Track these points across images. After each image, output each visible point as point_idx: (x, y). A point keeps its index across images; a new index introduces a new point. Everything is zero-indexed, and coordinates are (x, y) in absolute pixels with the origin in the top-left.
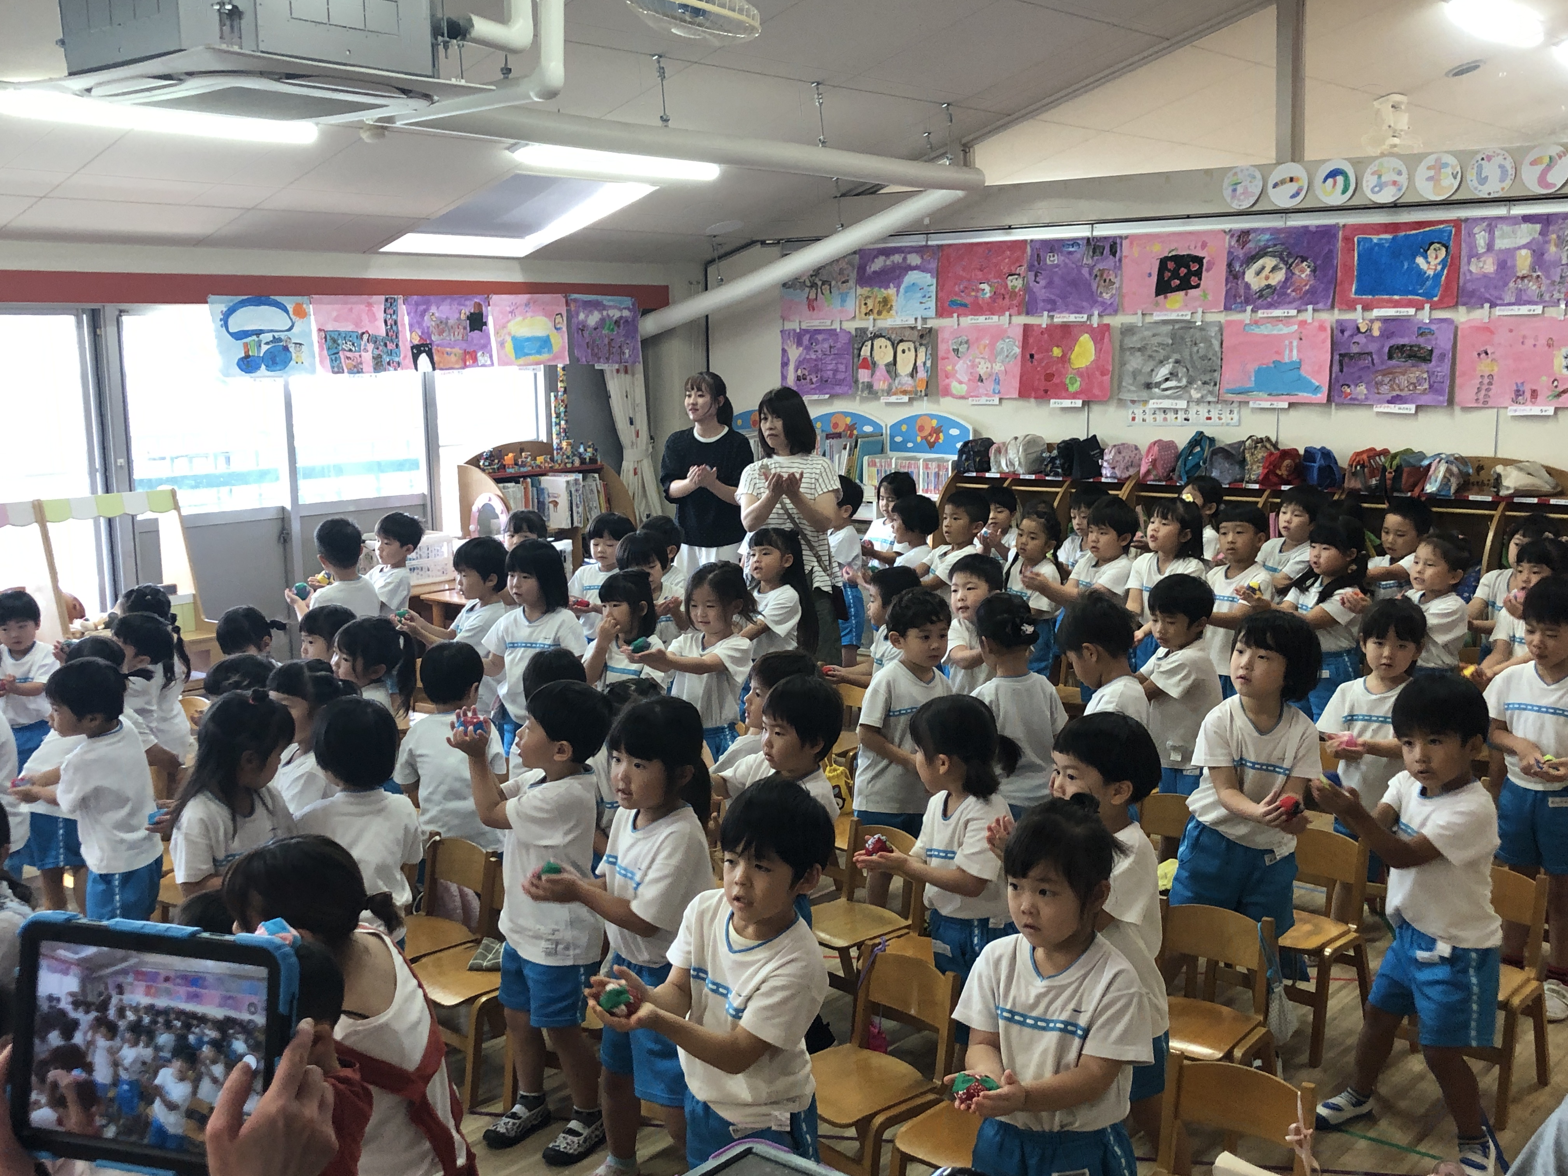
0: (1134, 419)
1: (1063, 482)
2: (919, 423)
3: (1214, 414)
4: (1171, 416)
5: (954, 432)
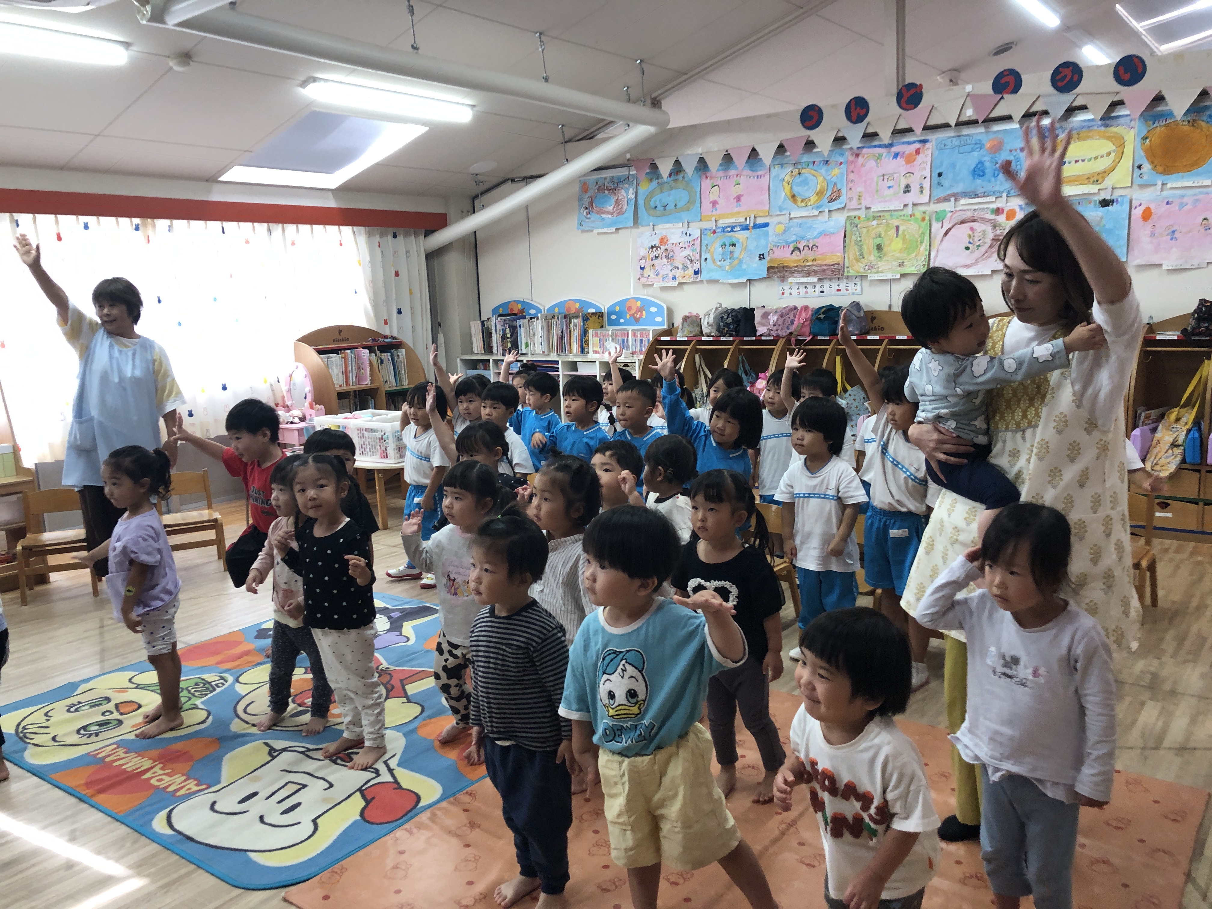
0: (783, 293)
1: (733, 341)
2: (628, 304)
3: (843, 287)
4: (810, 289)
5: (653, 309)
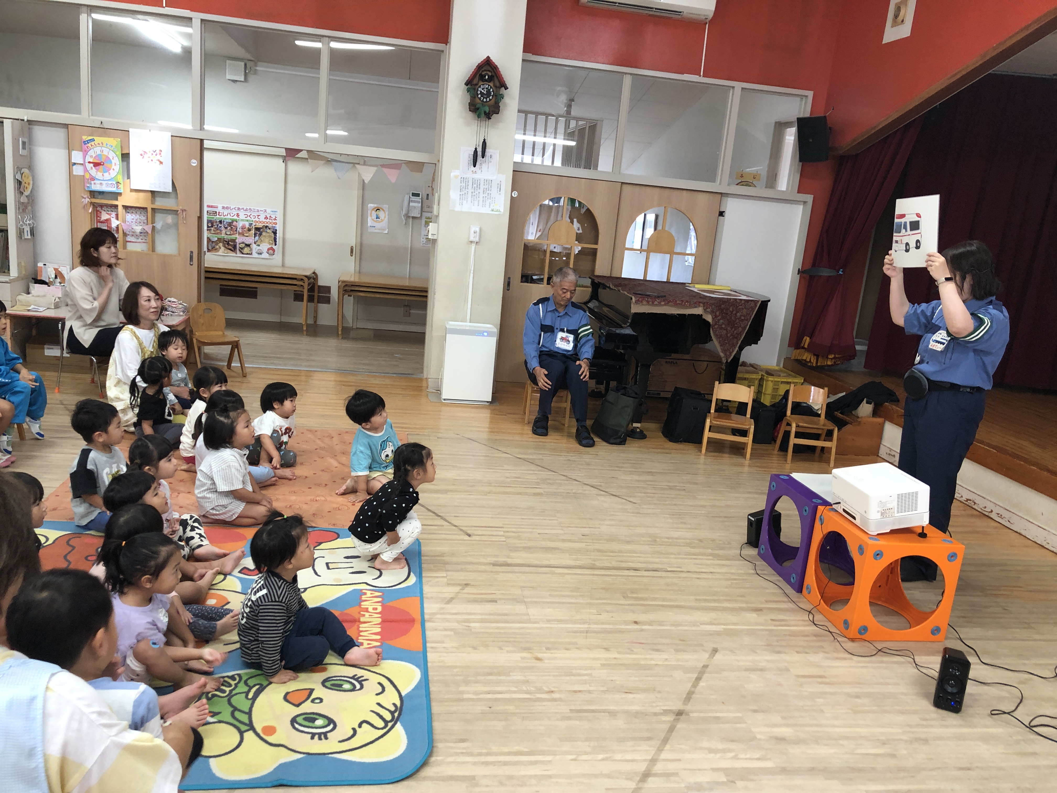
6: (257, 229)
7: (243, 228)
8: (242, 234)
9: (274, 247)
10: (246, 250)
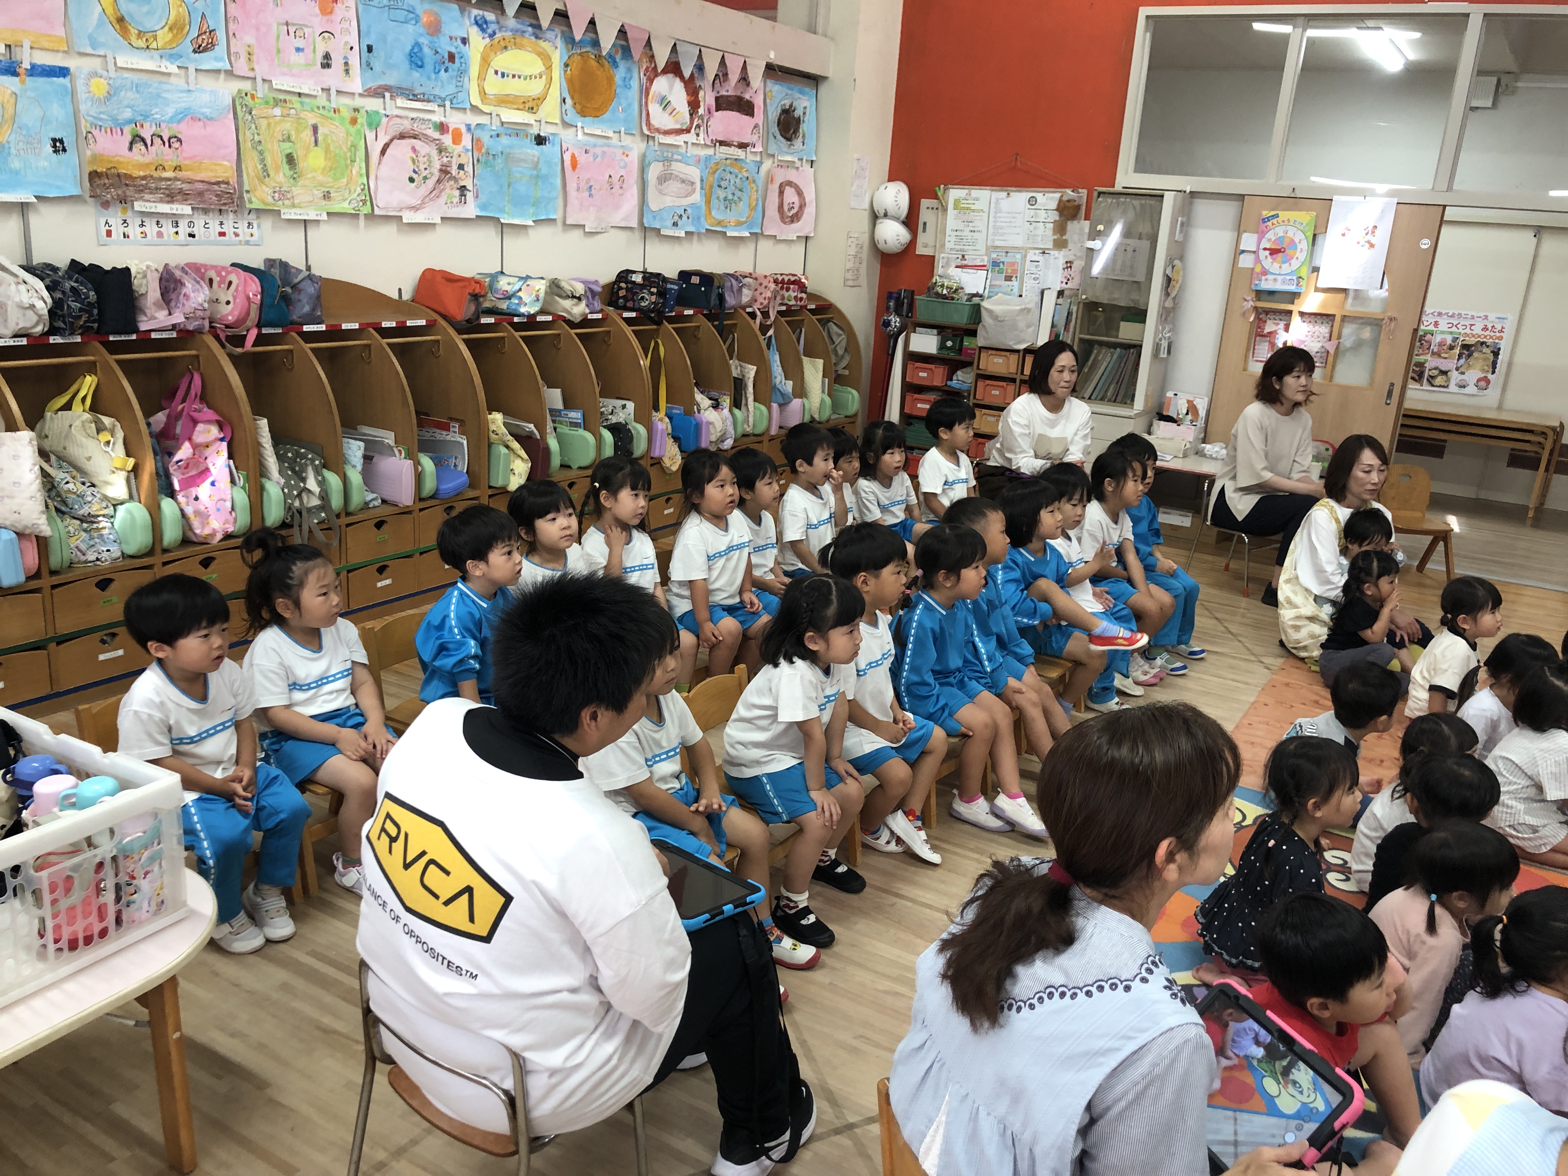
0: (109, 234)
3: (228, 228)
4: (168, 228)
6: (1465, 346)
7: (1441, 344)
8: (1438, 355)
9: (1490, 376)
10: (1440, 380)
